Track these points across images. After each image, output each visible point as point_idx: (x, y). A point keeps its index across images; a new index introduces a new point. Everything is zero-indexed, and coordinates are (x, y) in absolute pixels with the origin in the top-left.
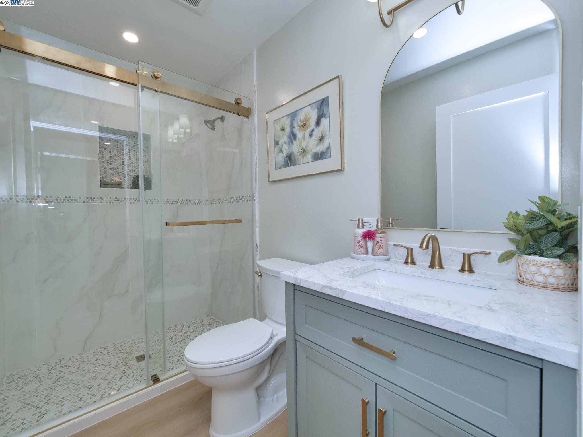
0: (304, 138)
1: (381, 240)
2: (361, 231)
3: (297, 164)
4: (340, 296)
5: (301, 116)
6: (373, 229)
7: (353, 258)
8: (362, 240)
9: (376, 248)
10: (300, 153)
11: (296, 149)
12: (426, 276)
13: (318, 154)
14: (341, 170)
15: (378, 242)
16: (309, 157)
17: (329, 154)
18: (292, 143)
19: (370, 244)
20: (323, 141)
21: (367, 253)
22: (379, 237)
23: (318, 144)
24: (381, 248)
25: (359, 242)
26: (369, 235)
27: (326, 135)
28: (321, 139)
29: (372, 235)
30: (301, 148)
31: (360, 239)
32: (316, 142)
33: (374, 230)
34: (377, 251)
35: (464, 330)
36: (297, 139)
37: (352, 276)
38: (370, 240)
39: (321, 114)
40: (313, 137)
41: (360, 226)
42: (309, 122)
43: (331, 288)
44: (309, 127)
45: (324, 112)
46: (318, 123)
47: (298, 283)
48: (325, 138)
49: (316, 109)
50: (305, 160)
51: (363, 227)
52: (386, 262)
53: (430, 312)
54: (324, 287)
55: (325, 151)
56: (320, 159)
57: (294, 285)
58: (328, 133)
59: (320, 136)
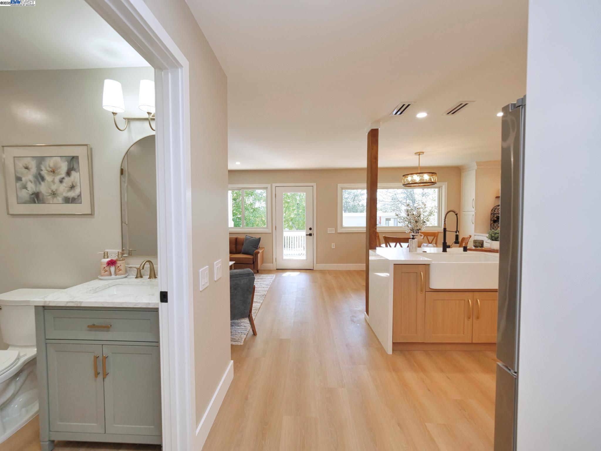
0: (53, 182)
1: (120, 265)
2: (106, 260)
3: (47, 203)
4: (79, 305)
5: (51, 163)
6: (114, 258)
7: (101, 279)
8: (106, 266)
9: (117, 270)
10: (49, 194)
11: (43, 189)
12: (145, 284)
13: (69, 198)
14: (91, 214)
15: (119, 267)
16: (60, 199)
17: (80, 201)
18: (40, 183)
19: (113, 269)
20: (74, 189)
21: (111, 275)
22: (119, 263)
23: (69, 191)
24: (121, 270)
25: (105, 268)
26: (112, 263)
27: (76, 185)
28: (72, 187)
29: (114, 263)
30: (50, 190)
31: (105, 266)
32: (67, 189)
33: (116, 259)
34: (118, 273)
35: (135, 305)
36: (46, 181)
37: (94, 292)
38: (112, 266)
39: (71, 167)
40: (64, 184)
41: (106, 256)
42: (59, 170)
43: (73, 302)
44: (59, 174)
45: (74, 167)
46: (68, 174)
47: (47, 304)
48: (75, 188)
49: (67, 162)
50: (55, 200)
51: (108, 257)
52: (125, 278)
53: (124, 301)
54: (68, 302)
55: (76, 197)
56: (72, 203)
57: (43, 307)
58: (78, 184)
59: (71, 184)
